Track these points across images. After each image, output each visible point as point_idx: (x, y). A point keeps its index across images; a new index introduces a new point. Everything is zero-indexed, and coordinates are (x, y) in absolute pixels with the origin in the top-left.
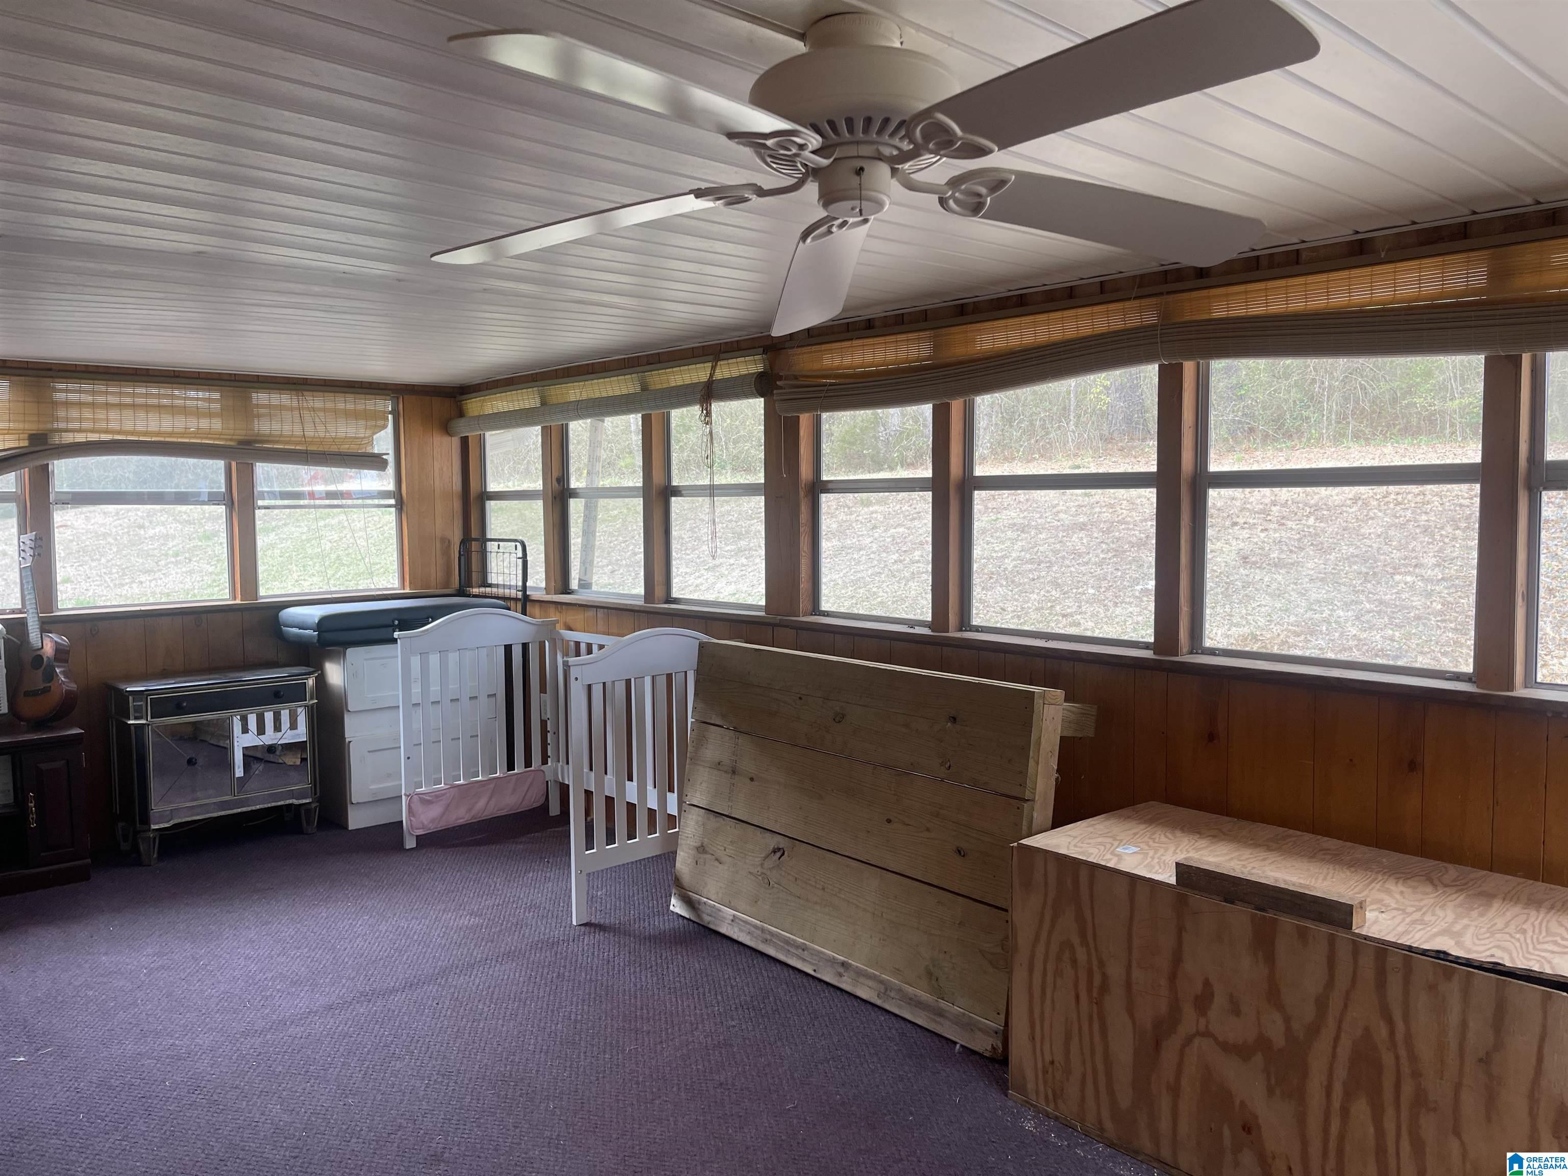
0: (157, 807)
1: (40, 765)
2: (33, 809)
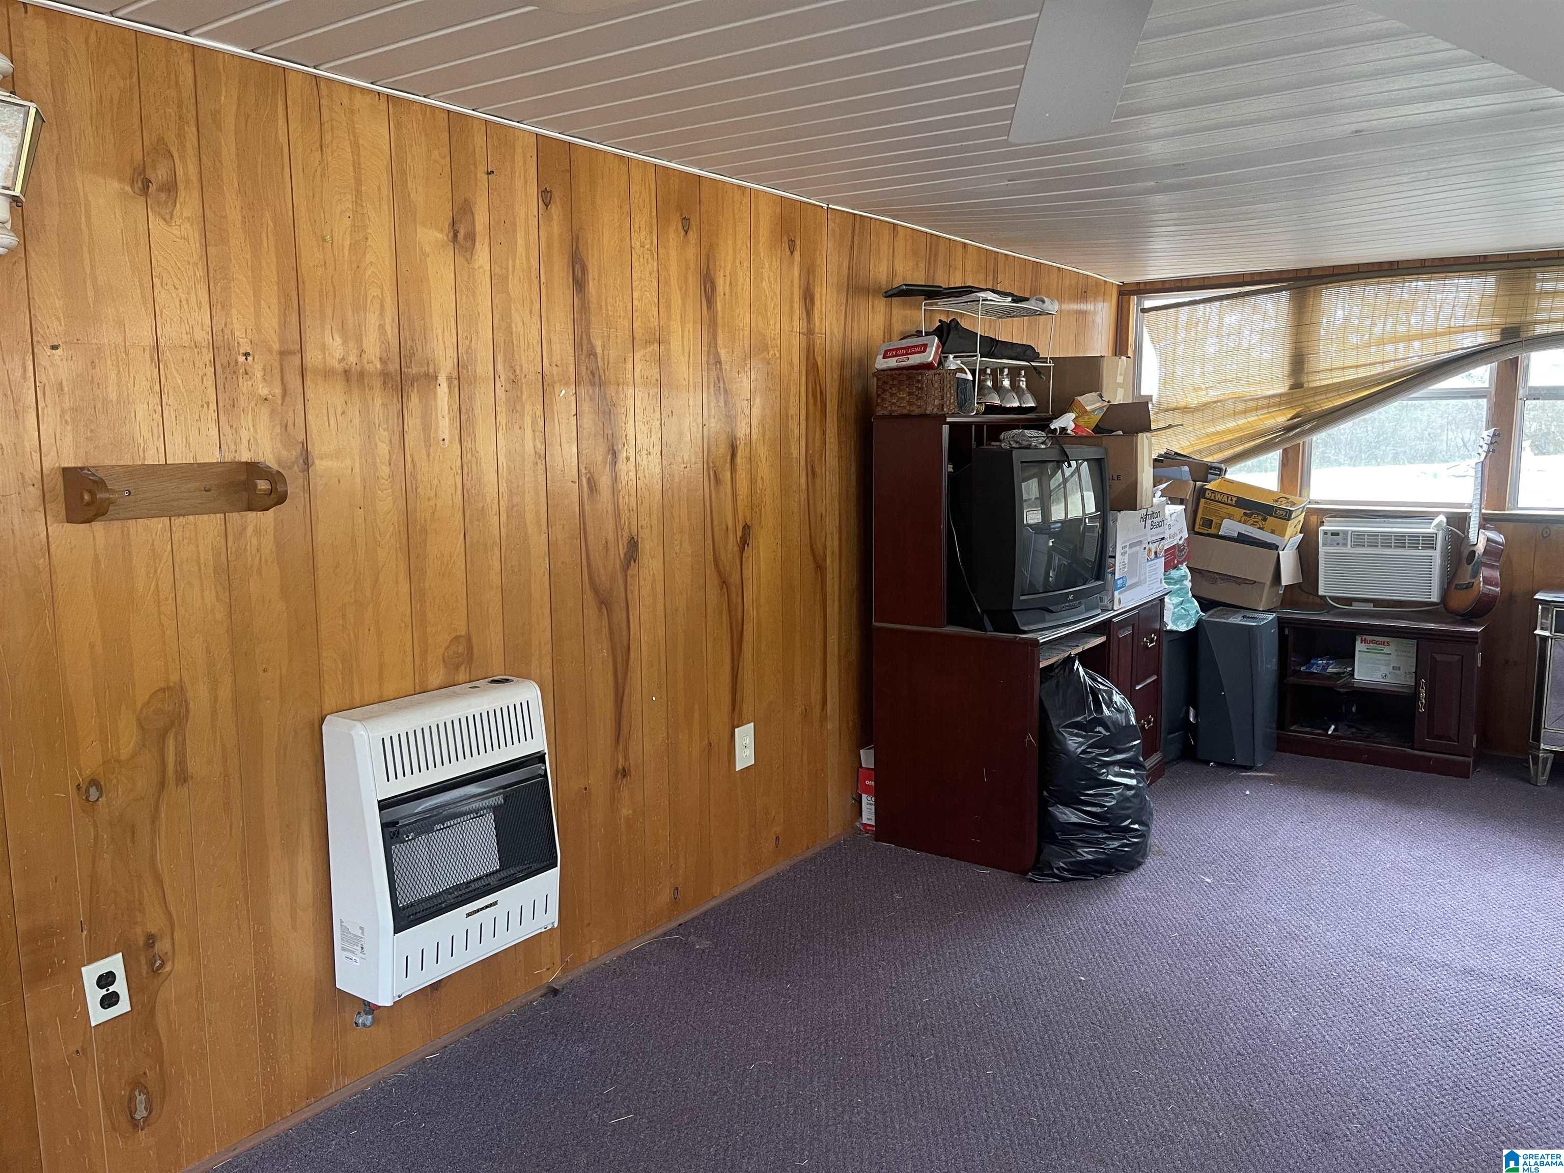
0: (1550, 726)
1: (1435, 655)
2: (1423, 695)
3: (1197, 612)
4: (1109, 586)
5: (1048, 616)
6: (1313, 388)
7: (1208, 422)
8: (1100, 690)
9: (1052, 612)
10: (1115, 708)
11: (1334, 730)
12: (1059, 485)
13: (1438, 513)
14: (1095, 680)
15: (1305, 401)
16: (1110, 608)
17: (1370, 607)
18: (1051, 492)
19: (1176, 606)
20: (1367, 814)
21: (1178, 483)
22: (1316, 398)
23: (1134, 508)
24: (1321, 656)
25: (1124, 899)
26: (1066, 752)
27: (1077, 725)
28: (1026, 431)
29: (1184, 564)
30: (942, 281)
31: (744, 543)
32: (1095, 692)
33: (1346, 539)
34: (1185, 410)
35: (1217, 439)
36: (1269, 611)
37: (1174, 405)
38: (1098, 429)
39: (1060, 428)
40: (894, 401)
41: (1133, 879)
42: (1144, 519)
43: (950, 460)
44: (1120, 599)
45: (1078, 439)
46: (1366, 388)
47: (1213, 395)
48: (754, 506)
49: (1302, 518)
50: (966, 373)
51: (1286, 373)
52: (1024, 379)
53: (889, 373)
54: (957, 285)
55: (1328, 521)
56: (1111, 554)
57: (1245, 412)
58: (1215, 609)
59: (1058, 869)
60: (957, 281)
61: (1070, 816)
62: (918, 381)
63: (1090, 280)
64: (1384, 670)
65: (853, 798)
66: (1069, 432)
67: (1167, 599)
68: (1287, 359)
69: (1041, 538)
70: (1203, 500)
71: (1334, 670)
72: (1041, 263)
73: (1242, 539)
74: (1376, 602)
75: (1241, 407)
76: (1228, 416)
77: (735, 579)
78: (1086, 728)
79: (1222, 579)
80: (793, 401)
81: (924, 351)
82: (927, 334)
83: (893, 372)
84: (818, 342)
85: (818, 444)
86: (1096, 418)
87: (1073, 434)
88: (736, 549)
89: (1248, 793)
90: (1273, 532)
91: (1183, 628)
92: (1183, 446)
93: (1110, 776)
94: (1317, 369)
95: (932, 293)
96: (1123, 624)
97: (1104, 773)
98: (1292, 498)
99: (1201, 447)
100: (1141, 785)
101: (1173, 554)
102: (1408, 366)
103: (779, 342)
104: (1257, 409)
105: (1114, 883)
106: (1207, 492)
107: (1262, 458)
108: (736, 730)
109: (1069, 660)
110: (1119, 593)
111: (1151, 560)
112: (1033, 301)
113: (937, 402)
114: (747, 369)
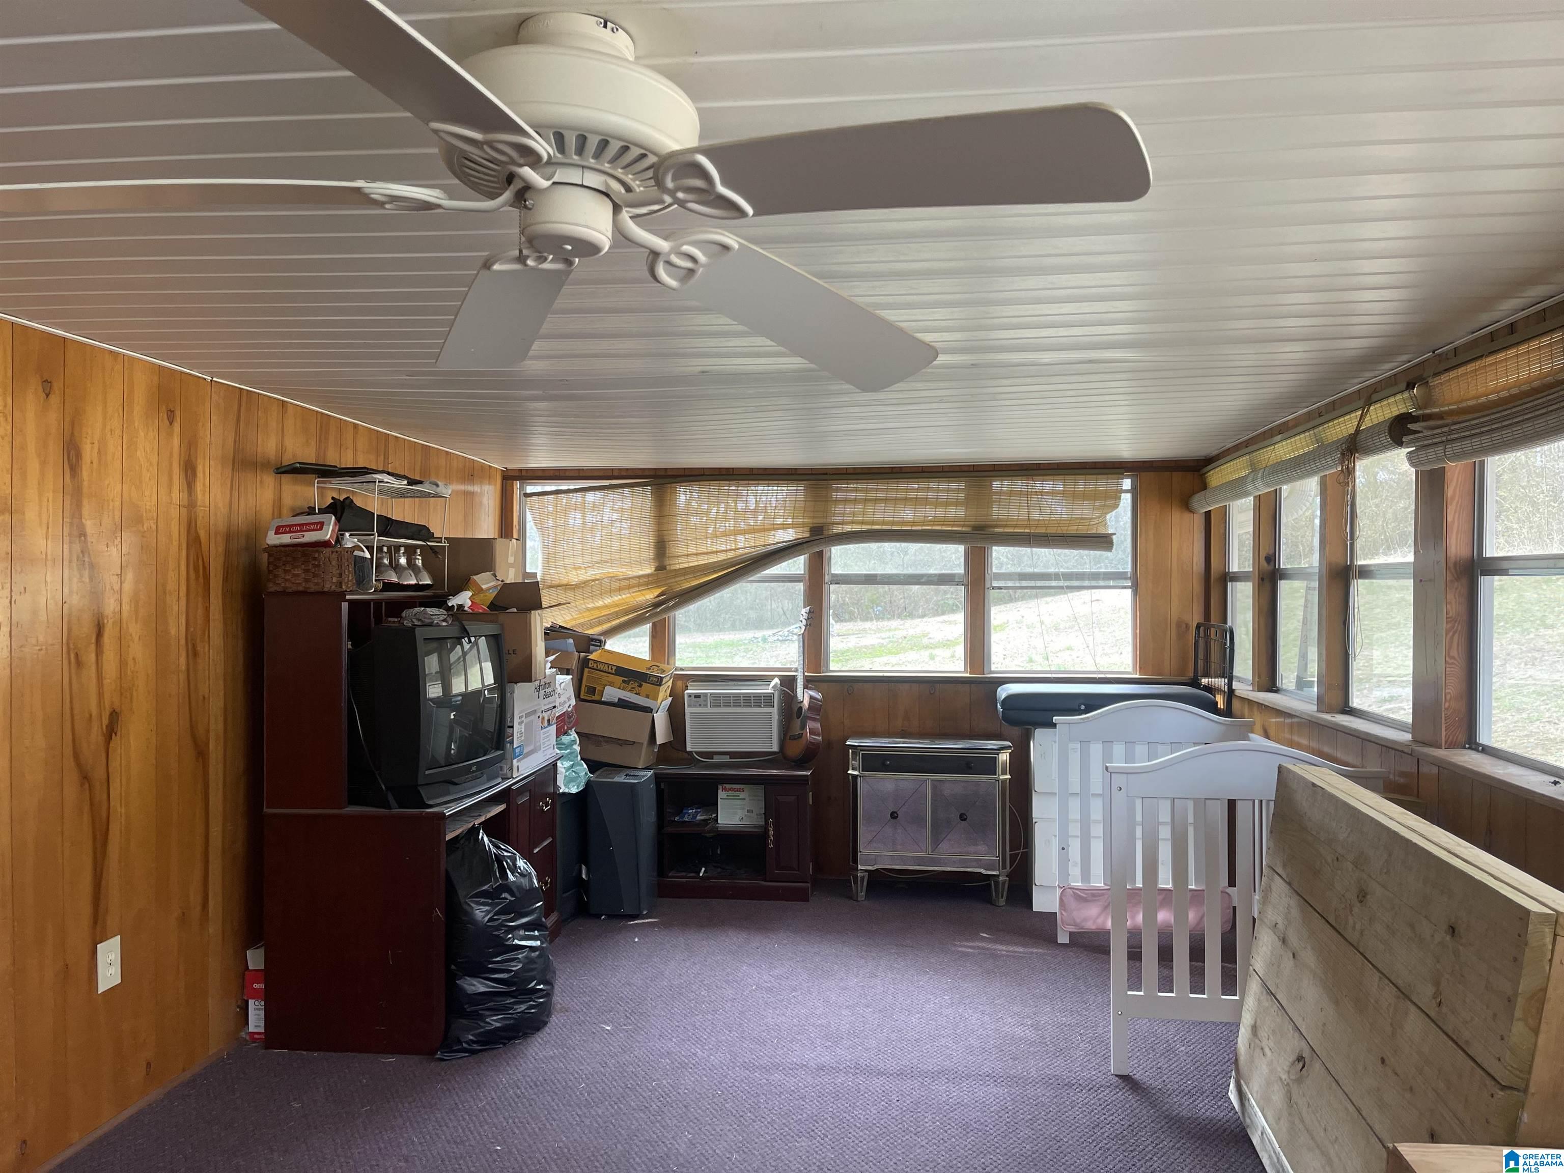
0: (864, 850)
1: (779, 797)
2: (771, 833)
3: (586, 774)
4: (508, 756)
5: (452, 787)
6: (676, 570)
7: (588, 598)
8: (504, 856)
9: (456, 784)
10: (519, 873)
11: (705, 872)
12: (459, 658)
13: (773, 677)
14: (499, 848)
15: (668, 582)
16: (509, 776)
17: (726, 759)
18: (451, 665)
19: (567, 769)
20: (735, 944)
21: (565, 654)
22: (677, 579)
23: (529, 680)
24: (691, 806)
25: (532, 1060)
26: (474, 922)
27: (484, 894)
28: (428, 609)
29: (573, 729)
30: (332, 458)
31: (111, 731)
32: (499, 859)
33: (706, 701)
34: (567, 587)
35: (597, 614)
36: (647, 768)
37: (557, 582)
38: (493, 606)
39: (458, 605)
40: (287, 577)
41: (540, 1040)
42: (538, 689)
43: (350, 637)
44: (518, 767)
45: (475, 616)
46: (715, 572)
47: (590, 574)
48: (125, 690)
49: (670, 683)
50: (363, 551)
51: (652, 556)
52: (420, 558)
53: (283, 549)
54: (348, 466)
55: (691, 686)
56: (510, 724)
57: (620, 590)
58: (601, 770)
59: (466, 1042)
60: (348, 461)
61: (478, 986)
62: (315, 559)
63: (475, 465)
64: (741, 813)
65: (238, 1007)
66: (466, 609)
67: (559, 764)
68: (652, 545)
69: (443, 711)
70: (586, 670)
71: (702, 818)
72: (429, 446)
73: (623, 704)
74: (732, 755)
75: (616, 585)
76: (605, 593)
77: (99, 774)
78: (492, 896)
79: (606, 742)
80: (172, 576)
81: (321, 529)
82: (322, 511)
83: (287, 549)
84: (201, 515)
85: (200, 621)
86: (491, 595)
87: (470, 611)
88: (101, 739)
89: (636, 940)
90: (647, 697)
91: (574, 790)
92: (567, 619)
93: (516, 941)
94: (677, 554)
95: (326, 472)
96: (521, 791)
97: (510, 938)
98: (662, 666)
99: (582, 621)
100: (544, 945)
101: (563, 720)
102: (746, 554)
103: (155, 514)
104: (629, 587)
105: (521, 1047)
106: (590, 662)
107: (636, 630)
108: (98, 946)
109: (474, 831)
110: (518, 762)
111: (545, 728)
112: (427, 485)
113: (334, 580)
114: (117, 541)
